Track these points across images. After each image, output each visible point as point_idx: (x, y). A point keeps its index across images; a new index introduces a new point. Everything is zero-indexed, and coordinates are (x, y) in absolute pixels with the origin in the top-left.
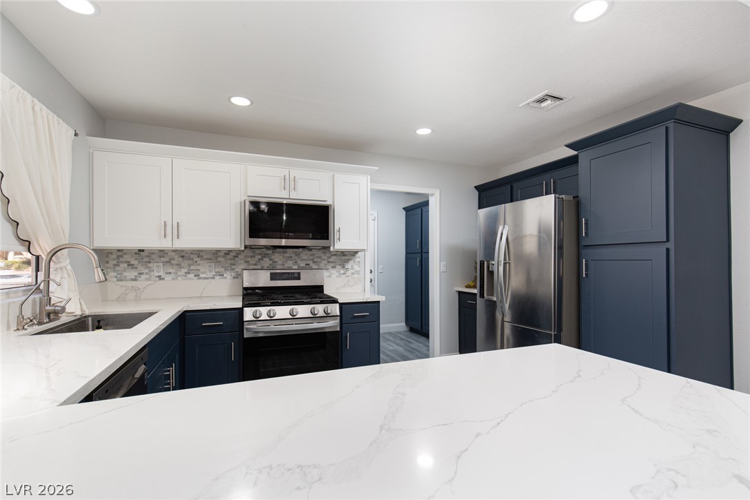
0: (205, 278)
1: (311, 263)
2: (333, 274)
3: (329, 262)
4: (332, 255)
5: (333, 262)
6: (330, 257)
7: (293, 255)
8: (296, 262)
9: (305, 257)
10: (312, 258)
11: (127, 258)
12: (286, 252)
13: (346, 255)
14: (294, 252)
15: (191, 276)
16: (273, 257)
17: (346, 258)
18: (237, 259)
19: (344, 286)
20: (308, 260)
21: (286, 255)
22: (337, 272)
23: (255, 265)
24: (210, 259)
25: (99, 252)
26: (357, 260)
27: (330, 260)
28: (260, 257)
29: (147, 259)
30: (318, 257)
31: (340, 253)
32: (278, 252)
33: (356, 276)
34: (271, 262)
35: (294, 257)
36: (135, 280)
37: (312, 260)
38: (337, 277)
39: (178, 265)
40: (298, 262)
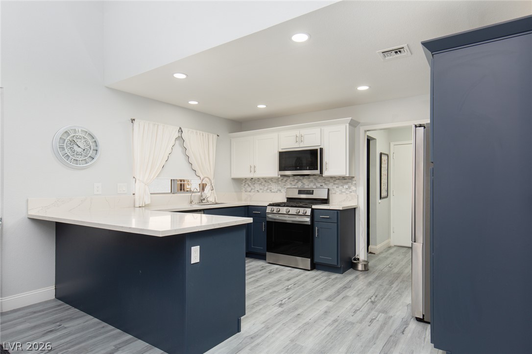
0: (274, 192)
1: (323, 184)
2: (337, 192)
3: (334, 184)
4: (337, 179)
5: (337, 184)
6: (335, 181)
7: (314, 180)
8: (315, 184)
9: (320, 181)
10: (324, 181)
11: (248, 182)
12: (310, 178)
13: (346, 179)
14: (314, 178)
15: (268, 191)
16: (303, 181)
17: (346, 181)
18: (287, 182)
19: (344, 200)
20: (322, 182)
21: (310, 180)
22: (340, 190)
23: (294, 185)
24: (275, 182)
25: (234, 179)
26: (354, 182)
27: (335, 183)
28: (297, 181)
29: (254, 183)
30: (328, 181)
31: (342, 178)
32: (306, 178)
33: (353, 193)
34: (302, 184)
35: (314, 181)
36: (250, 192)
37: (324, 182)
38: (340, 194)
39: (264, 185)
40: (316, 184)
